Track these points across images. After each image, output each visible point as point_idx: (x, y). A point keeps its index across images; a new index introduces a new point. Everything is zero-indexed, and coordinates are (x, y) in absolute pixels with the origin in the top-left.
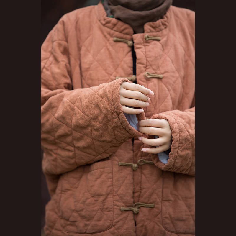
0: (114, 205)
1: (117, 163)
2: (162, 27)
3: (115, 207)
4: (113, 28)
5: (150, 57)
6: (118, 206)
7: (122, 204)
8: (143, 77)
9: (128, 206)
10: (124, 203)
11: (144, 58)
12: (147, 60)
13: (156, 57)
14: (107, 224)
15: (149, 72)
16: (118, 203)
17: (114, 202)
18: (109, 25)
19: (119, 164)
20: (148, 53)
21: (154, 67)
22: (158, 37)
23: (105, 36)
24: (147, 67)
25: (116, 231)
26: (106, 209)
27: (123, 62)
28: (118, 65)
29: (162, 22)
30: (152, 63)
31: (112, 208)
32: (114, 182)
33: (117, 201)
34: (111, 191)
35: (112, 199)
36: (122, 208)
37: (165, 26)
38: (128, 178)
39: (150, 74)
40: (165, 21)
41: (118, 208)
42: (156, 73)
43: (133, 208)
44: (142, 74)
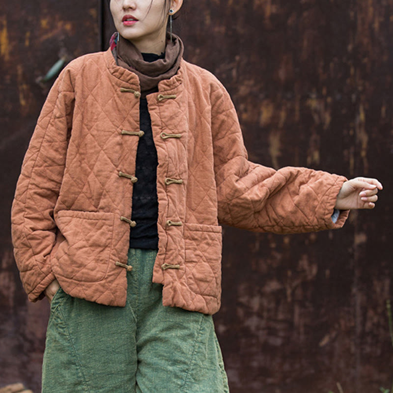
0: (110, 258)
1: (119, 217)
2: (177, 83)
3: (111, 260)
4: (120, 77)
5: (165, 118)
6: (114, 260)
7: (117, 259)
8: (160, 138)
9: (122, 263)
10: (119, 258)
11: (159, 119)
12: (162, 121)
13: (171, 117)
14: (99, 275)
15: (165, 133)
16: (114, 257)
17: (111, 255)
18: (117, 74)
19: (120, 218)
20: (162, 114)
21: (170, 127)
22: (173, 94)
23: (113, 86)
24: (163, 128)
25: (106, 284)
26: (102, 260)
27: (129, 115)
28: (125, 118)
29: (176, 78)
30: (167, 123)
31: (107, 261)
32: (114, 235)
33: (114, 255)
34: (109, 244)
35: (109, 252)
36: (117, 262)
37: (180, 82)
38: (126, 234)
39: (166, 134)
40: (179, 77)
41: (114, 262)
42: (173, 133)
43: (127, 266)
44: (158, 136)
